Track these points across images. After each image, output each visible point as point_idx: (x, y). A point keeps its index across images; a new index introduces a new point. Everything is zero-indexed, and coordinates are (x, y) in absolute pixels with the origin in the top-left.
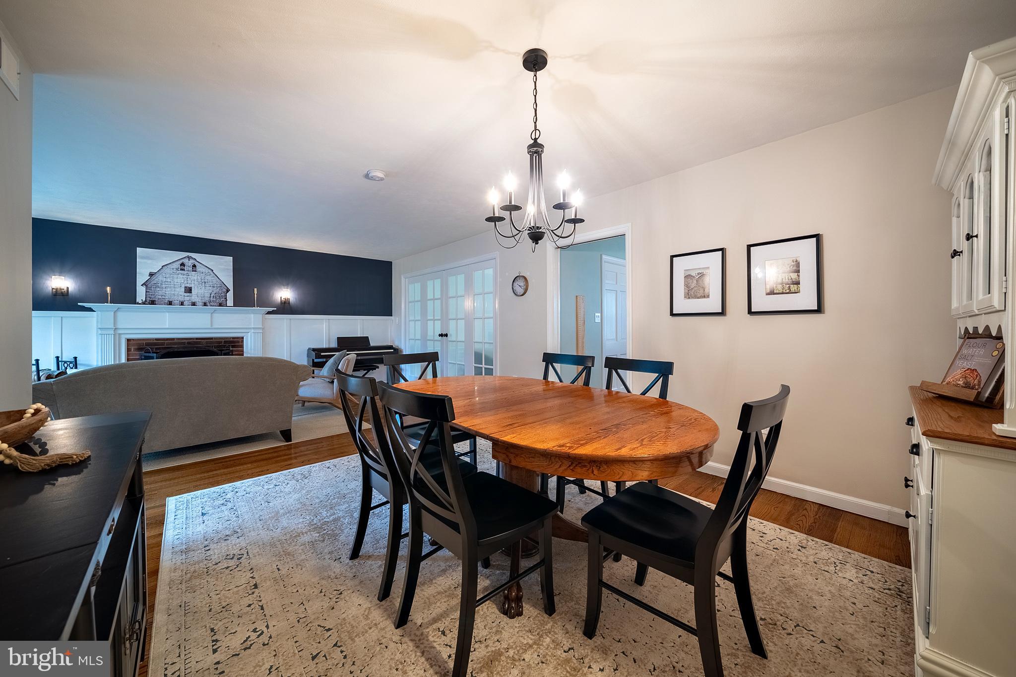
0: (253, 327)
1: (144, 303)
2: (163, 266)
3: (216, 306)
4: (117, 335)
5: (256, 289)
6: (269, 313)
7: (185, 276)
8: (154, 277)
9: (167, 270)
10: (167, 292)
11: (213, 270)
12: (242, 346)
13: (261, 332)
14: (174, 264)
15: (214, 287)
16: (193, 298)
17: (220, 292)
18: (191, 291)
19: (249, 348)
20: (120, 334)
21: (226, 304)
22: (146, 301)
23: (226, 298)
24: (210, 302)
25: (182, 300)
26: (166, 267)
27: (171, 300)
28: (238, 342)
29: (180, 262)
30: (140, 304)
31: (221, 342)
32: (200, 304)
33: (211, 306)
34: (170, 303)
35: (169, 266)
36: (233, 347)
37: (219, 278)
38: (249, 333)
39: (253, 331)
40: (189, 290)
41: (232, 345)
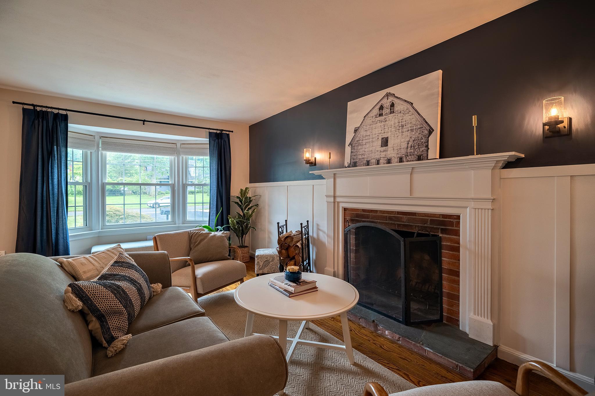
0: (473, 196)
1: (349, 167)
2: (365, 117)
3: (413, 161)
4: (336, 203)
5: (474, 119)
6: (509, 165)
7: (383, 123)
8: (358, 133)
9: (368, 121)
10: (366, 150)
11: (412, 104)
12: (457, 233)
13: (490, 207)
14: (374, 111)
15: (412, 130)
16: (389, 152)
17: (420, 136)
18: (387, 142)
19: (468, 239)
20: (338, 203)
21: (428, 155)
22: (350, 164)
23: (427, 146)
24: (407, 156)
25: (378, 157)
26: (367, 117)
27: (368, 159)
28: (451, 224)
29: (378, 106)
30: (346, 167)
31: (425, 221)
32: (395, 160)
33: (408, 161)
34: (368, 163)
35: (369, 115)
36: (444, 231)
37: (419, 114)
38: (468, 209)
39: (472, 204)
40: (385, 142)
41: (442, 229)
